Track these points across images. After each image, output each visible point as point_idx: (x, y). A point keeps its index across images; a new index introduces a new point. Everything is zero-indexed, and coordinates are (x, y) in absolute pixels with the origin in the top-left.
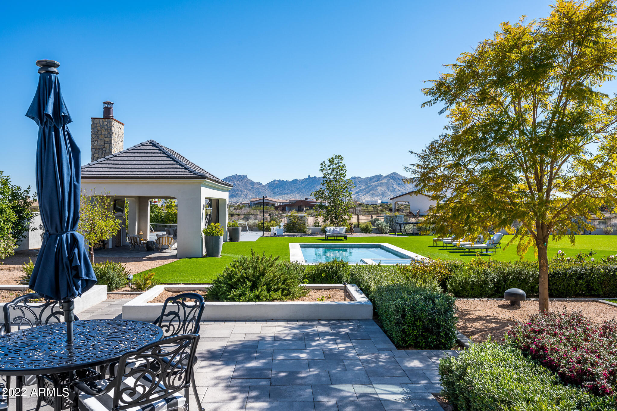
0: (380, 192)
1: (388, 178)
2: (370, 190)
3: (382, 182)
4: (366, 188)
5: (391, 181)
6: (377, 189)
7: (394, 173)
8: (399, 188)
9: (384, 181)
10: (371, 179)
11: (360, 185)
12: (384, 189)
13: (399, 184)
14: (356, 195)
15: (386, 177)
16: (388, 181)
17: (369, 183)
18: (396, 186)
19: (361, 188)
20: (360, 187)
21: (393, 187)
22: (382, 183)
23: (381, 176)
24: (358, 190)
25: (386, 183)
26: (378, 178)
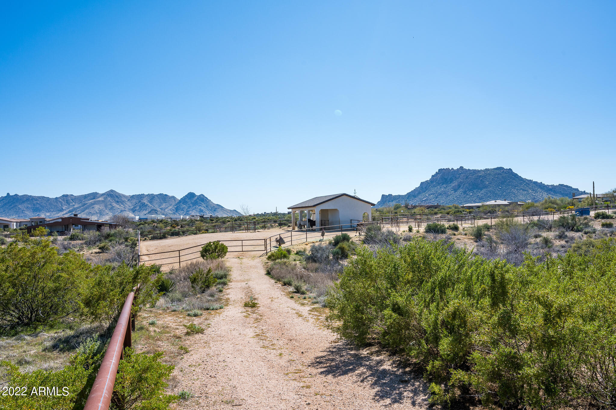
0: (97, 210)
1: (105, 196)
2: (86, 209)
3: (98, 199)
4: (80, 207)
5: (109, 199)
6: (93, 208)
7: (112, 191)
8: (118, 206)
9: (100, 199)
10: (85, 197)
11: (74, 203)
12: (102, 207)
13: (118, 202)
14: (69, 214)
15: (103, 195)
16: (105, 198)
17: (84, 201)
18: (114, 204)
19: (75, 207)
20: (74, 205)
21: (111, 205)
22: (99, 201)
23: (96, 193)
24: (71, 209)
25: (102, 201)
26: (94, 195)
